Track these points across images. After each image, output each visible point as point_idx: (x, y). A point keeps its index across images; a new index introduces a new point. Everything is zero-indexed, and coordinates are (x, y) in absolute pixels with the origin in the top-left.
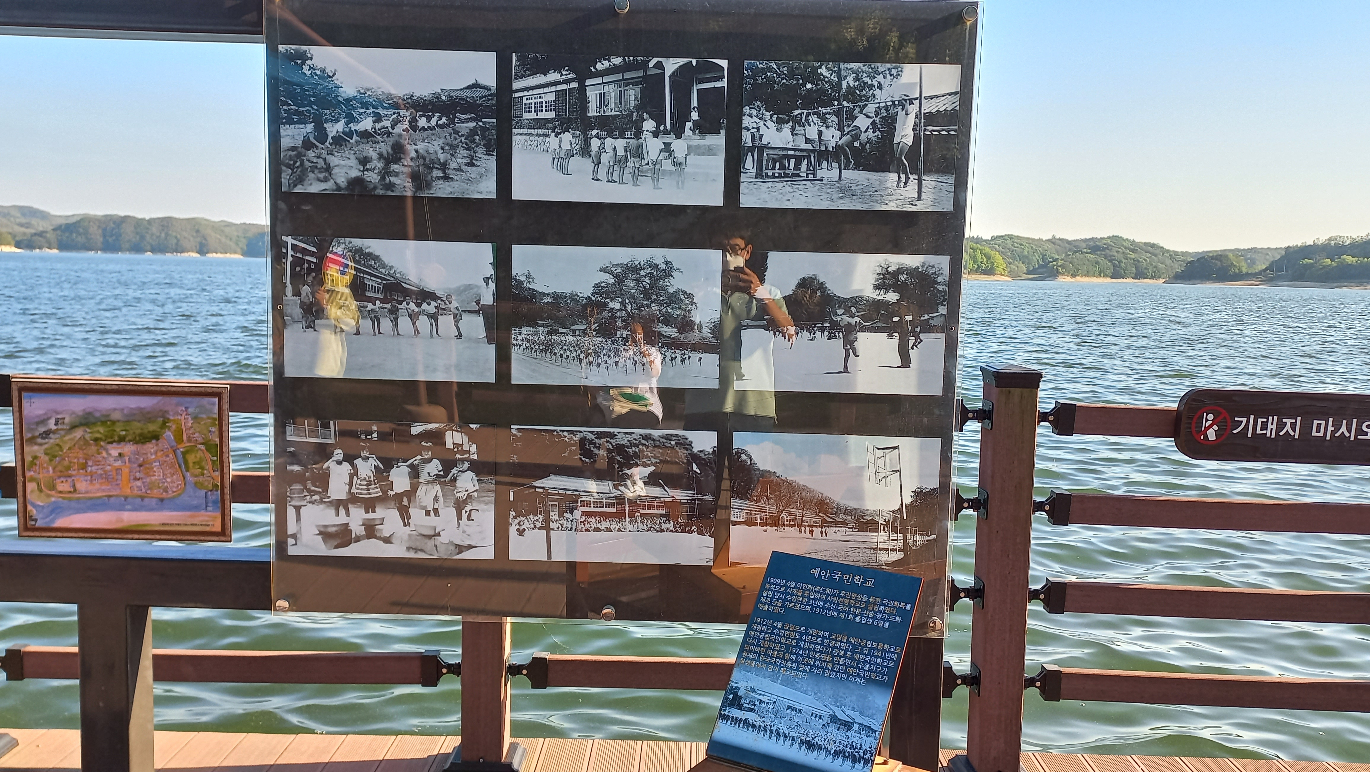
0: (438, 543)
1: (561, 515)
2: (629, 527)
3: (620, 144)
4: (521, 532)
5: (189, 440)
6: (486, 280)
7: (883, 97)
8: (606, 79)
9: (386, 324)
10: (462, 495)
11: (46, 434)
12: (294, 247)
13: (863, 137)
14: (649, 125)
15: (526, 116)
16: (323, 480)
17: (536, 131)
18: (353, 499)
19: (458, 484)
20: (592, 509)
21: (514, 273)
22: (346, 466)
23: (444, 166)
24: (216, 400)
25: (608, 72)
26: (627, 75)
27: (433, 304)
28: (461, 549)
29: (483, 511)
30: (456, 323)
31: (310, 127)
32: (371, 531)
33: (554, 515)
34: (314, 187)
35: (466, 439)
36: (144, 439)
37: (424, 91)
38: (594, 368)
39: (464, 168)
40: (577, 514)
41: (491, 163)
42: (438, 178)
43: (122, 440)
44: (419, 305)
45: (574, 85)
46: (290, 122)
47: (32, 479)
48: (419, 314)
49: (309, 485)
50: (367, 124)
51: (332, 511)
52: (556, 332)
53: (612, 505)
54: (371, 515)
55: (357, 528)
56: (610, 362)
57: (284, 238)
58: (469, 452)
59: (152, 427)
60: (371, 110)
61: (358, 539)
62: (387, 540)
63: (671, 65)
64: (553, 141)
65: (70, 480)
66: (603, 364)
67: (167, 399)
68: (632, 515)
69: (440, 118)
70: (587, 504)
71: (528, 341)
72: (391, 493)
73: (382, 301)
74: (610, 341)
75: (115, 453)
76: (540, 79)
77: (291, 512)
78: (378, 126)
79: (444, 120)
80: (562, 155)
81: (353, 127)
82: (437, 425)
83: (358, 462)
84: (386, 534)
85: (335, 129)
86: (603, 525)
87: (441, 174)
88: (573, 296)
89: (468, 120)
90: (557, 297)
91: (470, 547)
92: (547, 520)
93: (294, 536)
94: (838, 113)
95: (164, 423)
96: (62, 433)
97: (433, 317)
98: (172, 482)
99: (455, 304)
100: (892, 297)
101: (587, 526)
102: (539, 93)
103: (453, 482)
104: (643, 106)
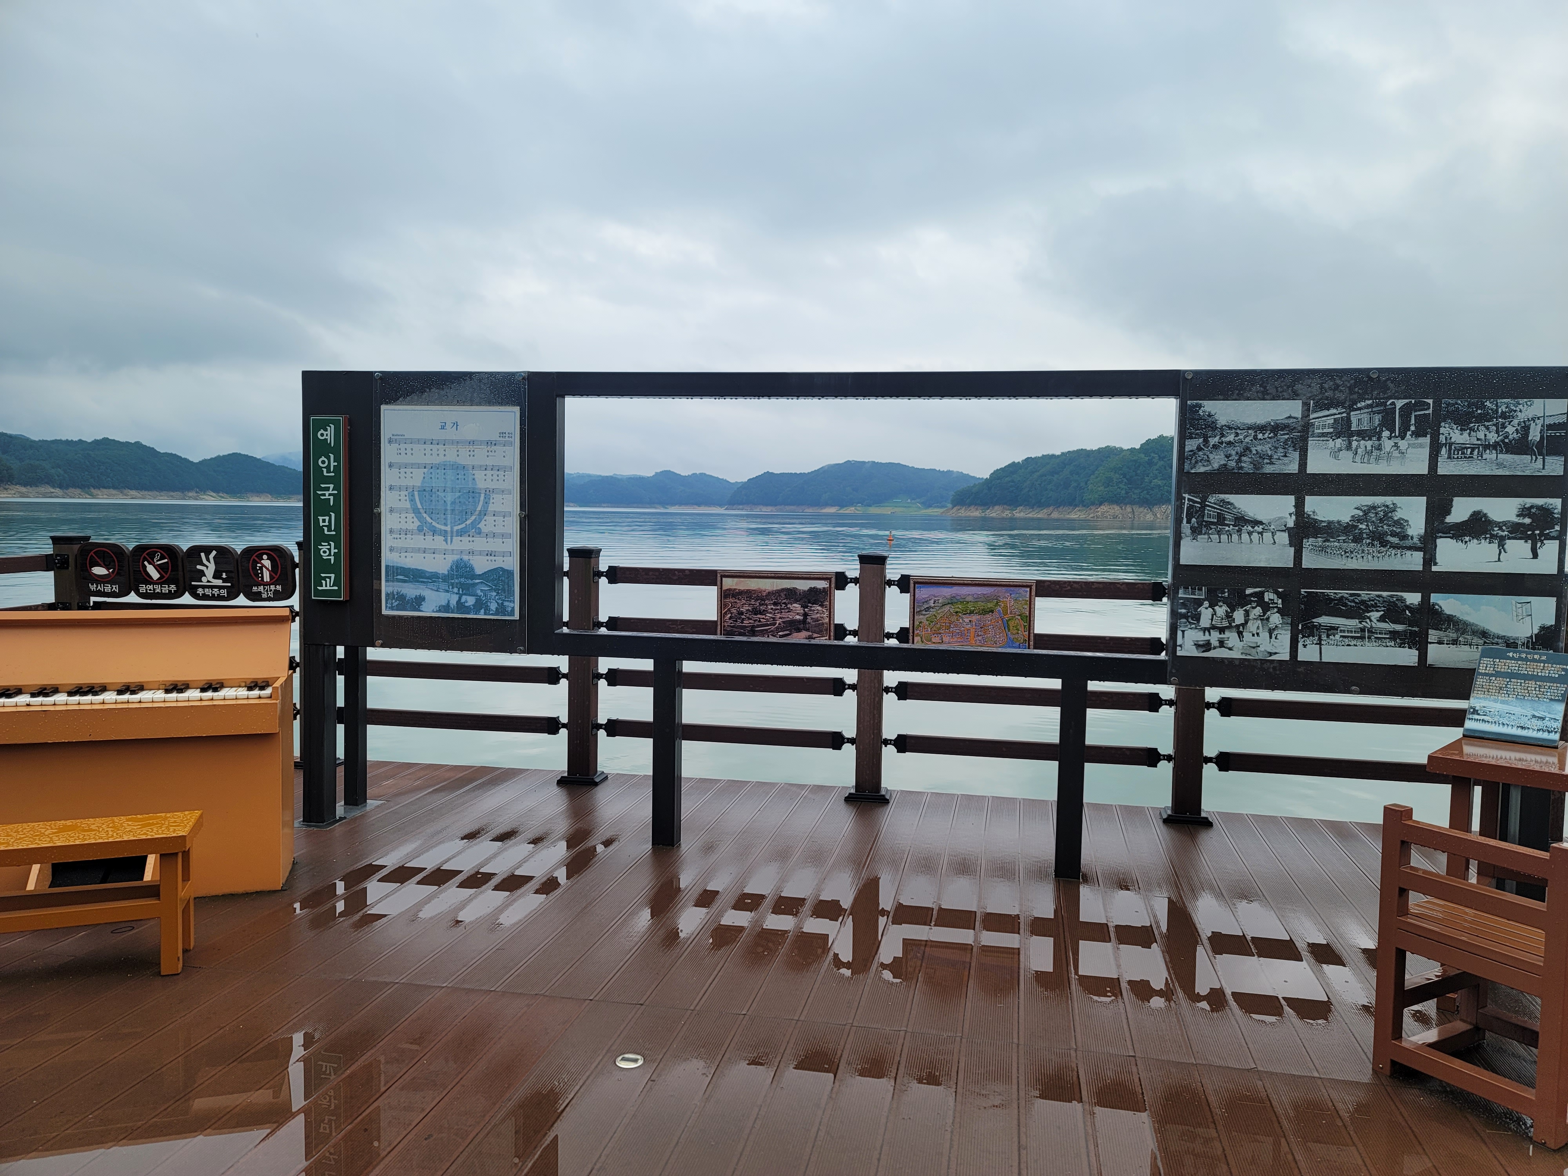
0: (1258, 651)
1: (1328, 636)
2: (1368, 643)
3: (1369, 444)
4: (1305, 646)
5: (1011, 613)
6: (1290, 514)
7: (1522, 416)
8: (1363, 411)
9: (1235, 537)
10: (1272, 626)
11: (928, 609)
12: (1189, 499)
13: (1511, 437)
14: (1386, 433)
15: (1316, 431)
16: (1197, 617)
17: (1322, 439)
18: (1214, 627)
19: (1271, 620)
20: (1346, 634)
21: (1306, 510)
22: (1210, 610)
23: (1271, 457)
24: (1028, 589)
27: (1261, 527)
28: (1271, 654)
29: (1284, 634)
30: (1273, 536)
31: (1201, 440)
32: (1222, 644)
33: (1324, 637)
34: (1202, 470)
35: (1276, 596)
36: (985, 612)
37: (1261, 420)
38: (1349, 559)
39: (1281, 458)
40: (1337, 637)
41: (1296, 455)
42: (1267, 463)
43: (972, 612)
44: (1253, 527)
45: (1345, 415)
46: (1191, 438)
47: (918, 635)
48: (1253, 532)
49: (1190, 620)
50: (1231, 438)
51: (1201, 633)
52: (1328, 541)
53: (1358, 632)
54: (1222, 636)
55: (1214, 642)
56: (1359, 556)
57: (1184, 495)
58: (1277, 603)
59: (990, 605)
60: (1234, 431)
61: (1215, 648)
62: (1230, 649)
63: (1400, 403)
64: (1331, 443)
66: (1355, 558)
67: (1000, 589)
68: (1369, 638)
69: (1270, 434)
70: (1343, 631)
71: (1312, 545)
72: (1234, 624)
73: (1234, 526)
74: (1359, 545)
75: (967, 620)
76: (1326, 413)
77: (1179, 633)
78: (1236, 438)
79: (1272, 434)
80: (1336, 450)
81: (1223, 439)
82: (1260, 589)
83: (1216, 608)
84: (1230, 645)
85: (1213, 441)
86: (1352, 643)
87: (1268, 461)
88: (1339, 522)
89: (1284, 434)
90: (1330, 523)
91: (1276, 653)
92: (1320, 639)
93: (1180, 646)
94: (1496, 425)
95: (997, 603)
96: (938, 608)
97: (1261, 533)
98: (999, 637)
99: (1273, 527)
100: (1527, 521)
101: (1343, 643)
102: (1324, 420)
103: (1268, 619)
104: (1383, 424)
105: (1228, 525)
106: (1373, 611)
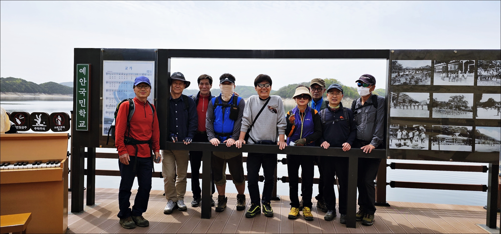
0: (418, 147)
1: (441, 141)
2: (455, 144)
3: (454, 75)
4: (434, 145)
6: (428, 99)
8: (452, 64)
9: (409, 107)
10: (422, 138)
12: (393, 94)
14: (460, 72)
15: (437, 71)
16: (396, 135)
17: (438, 73)
18: (402, 138)
19: (422, 136)
20: (448, 141)
21: (433, 98)
22: (401, 132)
23: (421, 80)
26: (456, 64)
27: (418, 104)
28: (422, 148)
29: (426, 141)
30: (422, 107)
31: (397, 74)
32: (405, 144)
33: (440, 142)
34: (397, 84)
37: (418, 67)
38: (448, 115)
39: (425, 80)
40: (445, 142)
41: (430, 79)
42: (420, 82)
44: (415, 104)
45: (446, 65)
46: (393, 73)
48: (415, 105)
49: (394, 136)
50: (407, 73)
51: (398, 141)
52: (441, 108)
53: (452, 140)
54: (405, 142)
55: (402, 144)
56: (452, 114)
57: (391, 93)
58: (424, 130)
60: (408, 70)
61: (402, 146)
62: (408, 146)
63: (464, 61)
64: (441, 75)
66: (450, 114)
68: (455, 142)
69: (421, 71)
71: (436, 110)
72: (409, 137)
73: (408, 103)
74: (451, 110)
76: (440, 64)
77: (390, 141)
78: (409, 73)
79: (421, 72)
80: (443, 77)
81: (405, 73)
82: (418, 125)
83: (403, 132)
84: (408, 145)
85: (401, 74)
86: (450, 144)
87: (420, 81)
88: (445, 102)
89: (426, 72)
90: (442, 102)
91: (424, 147)
92: (439, 142)
93: (391, 145)
94: (496, 69)
97: (418, 106)
99: (422, 104)
101: (447, 144)
102: (439, 66)
104: (458, 69)
106: (456, 133)
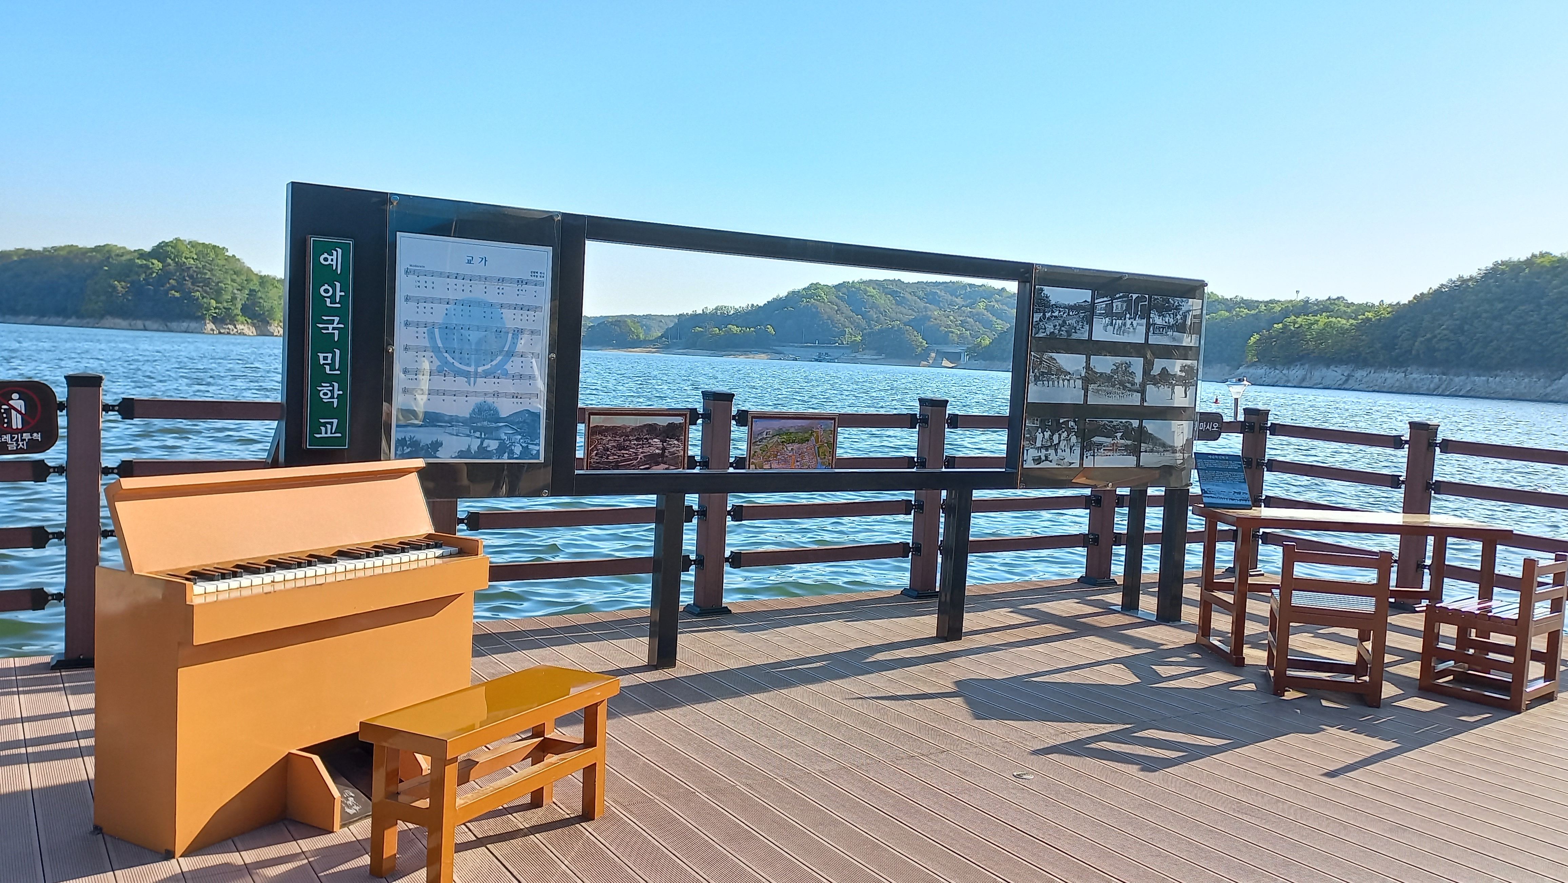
0: (1064, 462)
1: (1098, 450)
2: (1115, 454)
3: (1121, 321)
4: (1087, 457)
5: (821, 442)
6: (1083, 368)
7: (1184, 309)
8: (1119, 300)
9: (1056, 383)
10: (1072, 444)
11: (761, 440)
13: (1179, 322)
15: (1098, 312)
16: (1035, 440)
17: (1100, 317)
18: (1043, 447)
20: (1106, 449)
21: (1091, 365)
22: (1042, 434)
23: (1075, 328)
24: (833, 421)
25: (1120, 298)
26: (1124, 299)
27: (1069, 376)
29: (1077, 450)
30: (1075, 383)
32: (1047, 458)
33: (1095, 451)
35: (1074, 424)
36: (803, 441)
37: (1071, 302)
38: (1109, 398)
39: (1080, 329)
40: (1102, 450)
41: (1087, 327)
42: (1074, 332)
43: (793, 442)
44: (1065, 377)
45: (1110, 302)
46: (1037, 312)
47: (753, 462)
48: (1065, 379)
49: (1031, 442)
50: (1056, 314)
51: (1037, 451)
52: (1100, 386)
53: (1111, 447)
54: (1047, 453)
55: (1043, 458)
56: (1114, 396)
57: (1032, 353)
59: (806, 435)
60: (1058, 309)
61: (1043, 461)
62: (1051, 461)
63: (1135, 296)
64: (1104, 321)
65: (769, 463)
66: (1111, 397)
67: (813, 421)
68: (1116, 450)
69: (1076, 312)
70: (1104, 446)
71: (1093, 389)
72: (1053, 444)
73: (1056, 375)
74: (1113, 389)
75: (790, 449)
76: (1102, 300)
78: (1059, 314)
80: (1106, 325)
81: (1053, 314)
82: (1066, 419)
83: (1045, 433)
84: (1051, 459)
85: (1048, 315)
86: (1108, 454)
88: (1105, 374)
89: (1083, 313)
90: (1101, 374)
91: (1073, 463)
94: (1173, 314)
95: (812, 433)
96: (769, 439)
97: (1069, 380)
98: (812, 461)
99: (1074, 376)
100: (1184, 374)
101: (1104, 455)
102: (1101, 303)
103: (1070, 439)
104: (1128, 309)
105: (1053, 375)
106: (1118, 432)
